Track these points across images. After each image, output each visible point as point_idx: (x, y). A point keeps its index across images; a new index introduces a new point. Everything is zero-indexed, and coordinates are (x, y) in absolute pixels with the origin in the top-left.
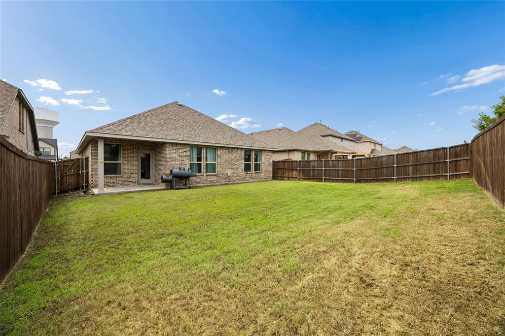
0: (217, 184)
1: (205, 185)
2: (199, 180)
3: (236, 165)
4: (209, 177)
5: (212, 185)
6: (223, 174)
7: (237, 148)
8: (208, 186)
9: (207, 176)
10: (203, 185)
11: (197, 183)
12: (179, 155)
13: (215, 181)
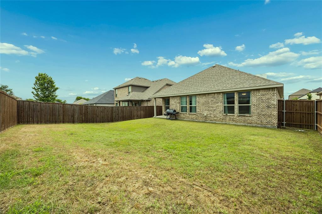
0: (196, 120)
1: (188, 120)
2: (185, 116)
3: (212, 107)
4: (191, 115)
5: (193, 121)
6: (201, 114)
7: (214, 93)
8: (189, 121)
9: (189, 114)
10: (187, 120)
11: (184, 118)
12: (175, 102)
13: (195, 119)
